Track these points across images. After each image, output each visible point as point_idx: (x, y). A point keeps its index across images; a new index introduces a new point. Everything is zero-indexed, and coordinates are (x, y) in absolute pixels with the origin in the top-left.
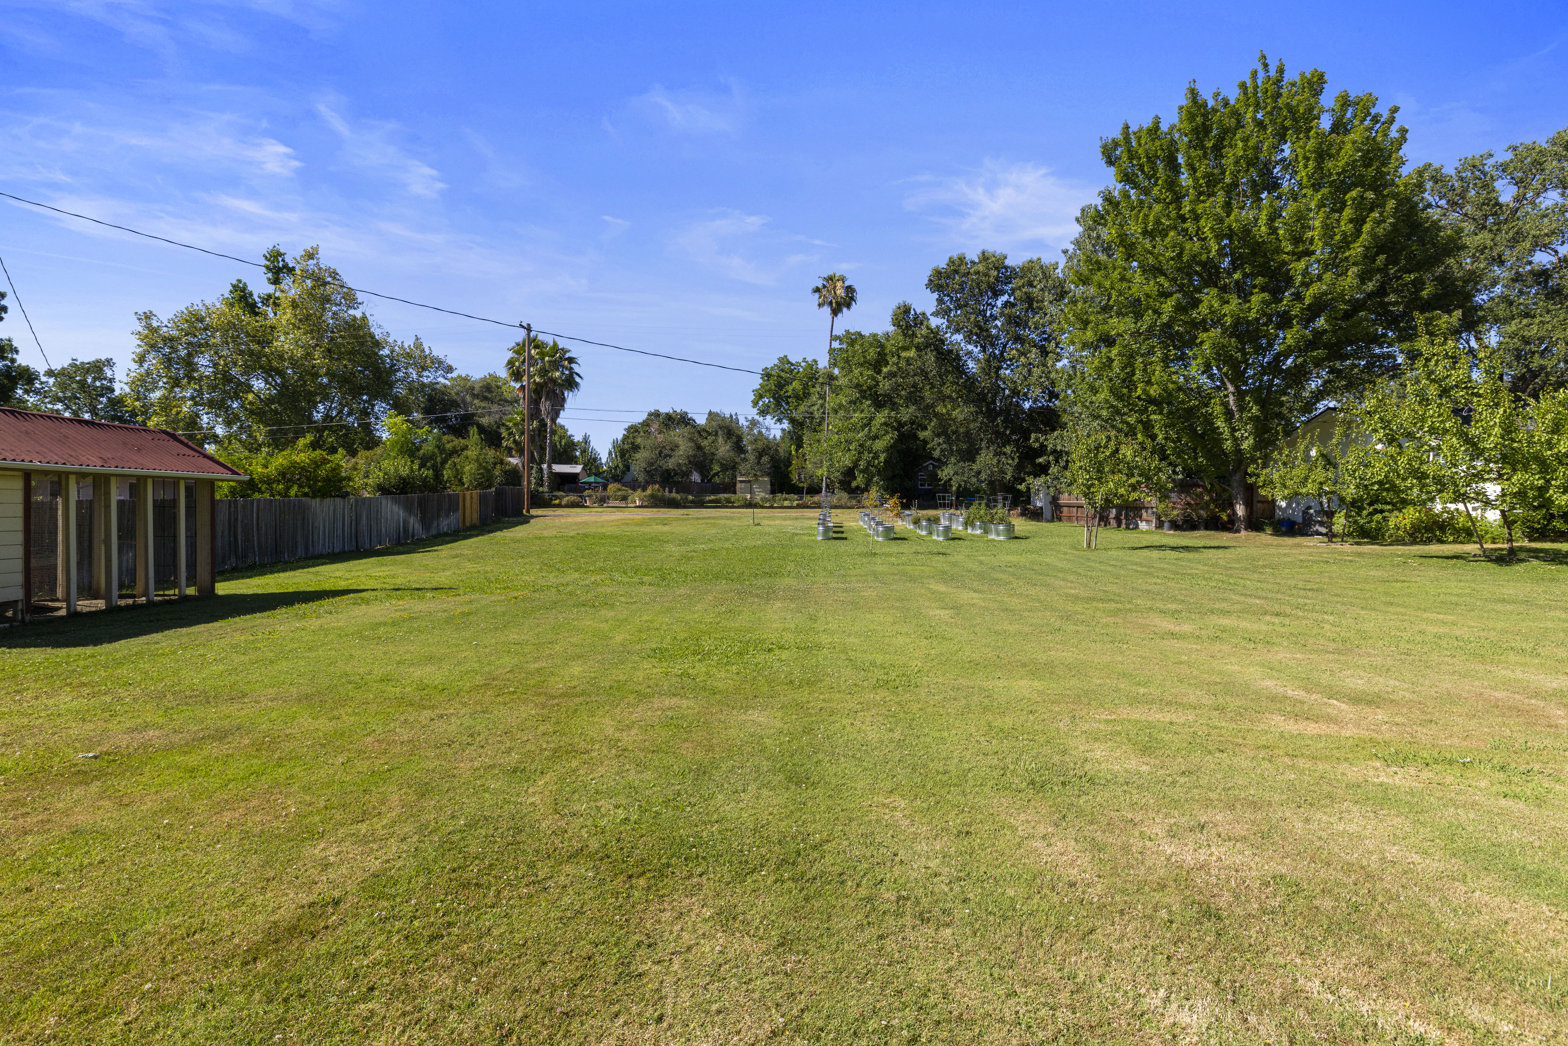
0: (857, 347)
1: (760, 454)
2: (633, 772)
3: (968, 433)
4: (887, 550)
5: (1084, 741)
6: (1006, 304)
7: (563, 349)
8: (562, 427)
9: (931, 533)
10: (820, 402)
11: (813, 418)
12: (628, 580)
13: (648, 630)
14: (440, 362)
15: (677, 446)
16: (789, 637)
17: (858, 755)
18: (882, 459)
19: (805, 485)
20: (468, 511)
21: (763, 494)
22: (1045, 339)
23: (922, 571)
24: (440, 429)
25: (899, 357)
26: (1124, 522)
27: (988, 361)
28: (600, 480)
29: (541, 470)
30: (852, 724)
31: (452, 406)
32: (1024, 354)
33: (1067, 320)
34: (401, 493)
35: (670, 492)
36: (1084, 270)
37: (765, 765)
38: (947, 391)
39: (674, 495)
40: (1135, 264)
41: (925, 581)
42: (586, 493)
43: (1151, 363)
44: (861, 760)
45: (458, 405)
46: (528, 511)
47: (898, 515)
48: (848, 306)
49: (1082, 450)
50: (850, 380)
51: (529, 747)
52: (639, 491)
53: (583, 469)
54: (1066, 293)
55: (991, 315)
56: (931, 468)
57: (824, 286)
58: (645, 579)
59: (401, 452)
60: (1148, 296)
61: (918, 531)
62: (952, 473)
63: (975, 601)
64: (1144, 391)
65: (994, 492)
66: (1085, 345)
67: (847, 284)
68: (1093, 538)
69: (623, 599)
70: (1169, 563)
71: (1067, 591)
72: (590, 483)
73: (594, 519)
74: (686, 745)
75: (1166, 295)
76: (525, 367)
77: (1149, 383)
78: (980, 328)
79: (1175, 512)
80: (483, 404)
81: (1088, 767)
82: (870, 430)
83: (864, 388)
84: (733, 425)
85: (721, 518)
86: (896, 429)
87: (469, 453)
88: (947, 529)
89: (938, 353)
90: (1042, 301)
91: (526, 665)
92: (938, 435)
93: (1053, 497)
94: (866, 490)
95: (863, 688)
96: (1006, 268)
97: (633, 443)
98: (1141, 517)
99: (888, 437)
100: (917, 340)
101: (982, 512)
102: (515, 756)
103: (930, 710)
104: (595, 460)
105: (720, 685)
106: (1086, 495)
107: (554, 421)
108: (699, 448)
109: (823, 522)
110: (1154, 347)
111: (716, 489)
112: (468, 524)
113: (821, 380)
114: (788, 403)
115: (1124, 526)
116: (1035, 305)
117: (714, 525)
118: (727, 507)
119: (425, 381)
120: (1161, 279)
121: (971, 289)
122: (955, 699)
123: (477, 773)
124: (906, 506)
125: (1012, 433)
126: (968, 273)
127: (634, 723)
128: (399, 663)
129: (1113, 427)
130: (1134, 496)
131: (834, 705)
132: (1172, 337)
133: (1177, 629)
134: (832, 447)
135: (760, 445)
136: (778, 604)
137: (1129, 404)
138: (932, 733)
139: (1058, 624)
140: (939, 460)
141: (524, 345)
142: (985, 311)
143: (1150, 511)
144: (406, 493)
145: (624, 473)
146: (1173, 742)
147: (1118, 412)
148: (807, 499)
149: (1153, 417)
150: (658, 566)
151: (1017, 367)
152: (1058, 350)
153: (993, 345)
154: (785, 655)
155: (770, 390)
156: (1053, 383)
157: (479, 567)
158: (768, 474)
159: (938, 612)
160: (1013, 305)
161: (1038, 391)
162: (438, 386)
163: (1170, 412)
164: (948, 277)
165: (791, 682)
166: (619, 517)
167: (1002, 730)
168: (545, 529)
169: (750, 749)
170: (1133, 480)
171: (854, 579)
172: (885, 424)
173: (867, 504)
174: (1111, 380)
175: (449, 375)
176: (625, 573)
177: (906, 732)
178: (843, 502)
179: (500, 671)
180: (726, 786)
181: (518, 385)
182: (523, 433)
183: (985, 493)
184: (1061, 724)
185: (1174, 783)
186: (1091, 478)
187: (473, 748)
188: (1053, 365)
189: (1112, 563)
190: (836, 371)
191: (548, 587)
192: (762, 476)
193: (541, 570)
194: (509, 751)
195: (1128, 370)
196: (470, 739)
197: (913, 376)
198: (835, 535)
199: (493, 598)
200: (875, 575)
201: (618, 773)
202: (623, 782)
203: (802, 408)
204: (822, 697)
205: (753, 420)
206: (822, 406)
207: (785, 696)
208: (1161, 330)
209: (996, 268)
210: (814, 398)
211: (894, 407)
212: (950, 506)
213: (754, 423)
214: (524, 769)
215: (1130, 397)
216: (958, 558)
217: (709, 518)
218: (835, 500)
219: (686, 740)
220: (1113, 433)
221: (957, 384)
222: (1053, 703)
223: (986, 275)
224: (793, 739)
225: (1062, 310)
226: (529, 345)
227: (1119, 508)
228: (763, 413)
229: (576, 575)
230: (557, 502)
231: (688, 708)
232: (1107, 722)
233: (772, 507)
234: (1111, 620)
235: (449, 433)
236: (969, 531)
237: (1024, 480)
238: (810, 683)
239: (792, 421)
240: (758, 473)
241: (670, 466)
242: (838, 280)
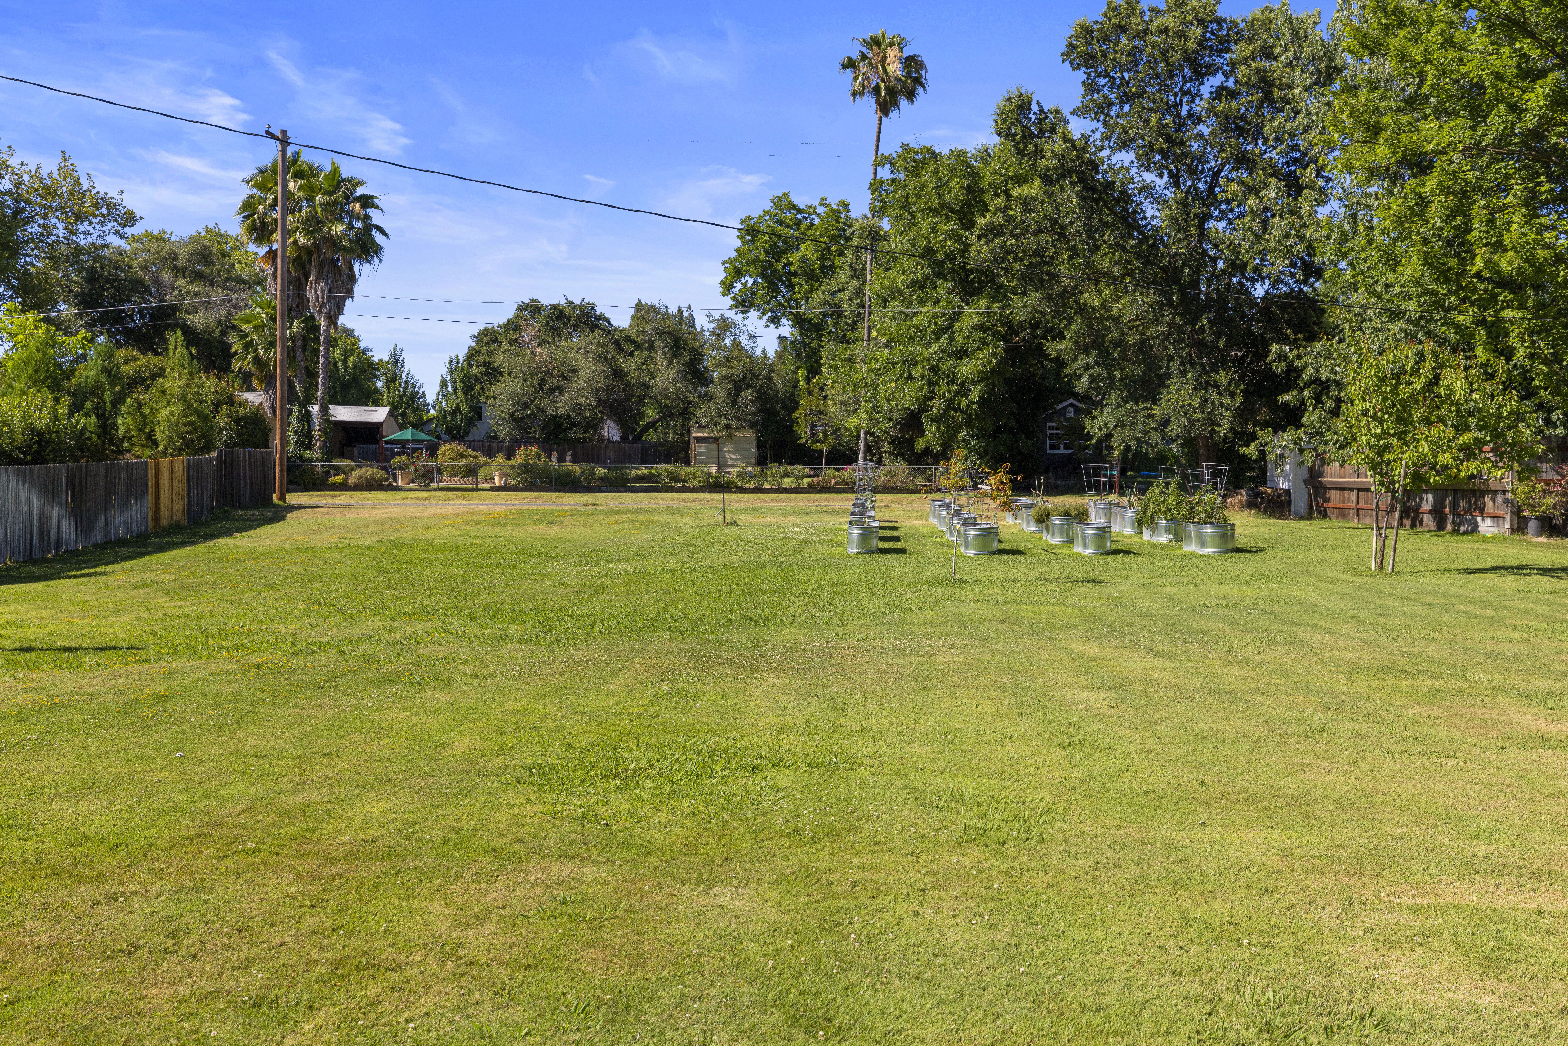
0: (925, 177)
1: (738, 386)
2: (487, 1006)
3: (1143, 346)
4: (984, 573)
5: (1368, 948)
6: (1219, 93)
7: (349, 180)
8: (349, 333)
9: (1070, 541)
10: (854, 283)
11: (840, 315)
12: (477, 631)
13: (518, 729)
14: (111, 206)
15: (574, 370)
16: (792, 743)
17: (928, 975)
18: (974, 396)
19: (825, 447)
20: (164, 497)
21: (741, 465)
22: (1296, 161)
23: (1054, 615)
24: (111, 335)
25: (1008, 196)
26: (1450, 519)
27: (1183, 204)
28: (423, 436)
29: (308, 416)
30: (916, 914)
31: (133, 290)
32: (1254, 190)
33: (1337, 124)
34: (34, 462)
35: (561, 459)
36: (1372, 27)
37: (746, 993)
38: (1103, 261)
39: (568, 465)
40: (1473, 14)
41: (1060, 634)
42: (396, 461)
43: (1501, 209)
44: (933, 983)
45: (146, 290)
46: (282, 497)
47: (1006, 506)
48: (911, 96)
49: (1369, 376)
50: (913, 242)
51: (284, 957)
52: (500, 458)
53: (391, 414)
54: (1339, 70)
55: (1190, 114)
56: (1071, 412)
57: (864, 57)
58: (512, 629)
59: (35, 381)
60: (1498, 77)
61: (1046, 537)
62: (1112, 423)
63: (1156, 674)
64: (1489, 261)
65: (1194, 461)
66: (1373, 173)
67: (907, 53)
68: (1389, 551)
69: (468, 669)
70: (1536, 601)
71: (1336, 654)
72: (403, 443)
73: (411, 512)
74: (592, 954)
75: (1533, 75)
76: (277, 214)
77: (1499, 246)
78: (1168, 139)
79: (1549, 501)
80: (194, 288)
81: (1376, 997)
82: (951, 340)
83: (940, 256)
84: (684, 328)
85: (661, 511)
86: (1004, 338)
87: (167, 383)
88: (1103, 532)
89: (1086, 188)
90: (1290, 87)
91: (278, 798)
92: (1085, 350)
93: (1311, 469)
94: (944, 455)
95: (938, 844)
96: (1219, 21)
97: (487, 365)
98: (1482, 510)
99: (986, 353)
100: (1043, 164)
101: (1171, 500)
102: (258, 976)
103: (1068, 886)
104: (414, 396)
105: (658, 838)
106: (1374, 467)
107: (332, 319)
108: (617, 373)
109: (860, 518)
110: (1508, 177)
111: (651, 455)
112: (164, 522)
113: (856, 241)
114: (791, 287)
115: (1449, 527)
116: (1276, 94)
117: (647, 524)
118: (671, 490)
119: (82, 241)
120: (1524, 44)
121: (1152, 62)
122: (1117, 866)
123: (184, 1008)
124: (1022, 488)
125: (1231, 344)
126: (1146, 32)
127: (489, 911)
128: (31, 793)
129: (1429, 334)
130: (1470, 467)
131: (880, 876)
132: (1543, 157)
133: (1553, 729)
134: (878, 373)
135: (736, 369)
136: (771, 680)
137: (1460, 288)
138: (1072, 932)
139: (1318, 720)
140: (1086, 398)
141: (274, 171)
142: (1178, 105)
143: (1500, 498)
144: (44, 461)
145: (470, 422)
146: (1543, 949)
147: (1439, 304)
148: (830, 474)
149: (1506, 314)
150: (536, 604)
151: (1241, 215)
152: (1321, 183)
153: (1193, 172)
154: (784, 778)
155: (756, 260)
156: (1311, 249)
157: (186, 606)
158: (753, 426)
159: (1084, 695)
160: (1233, 95)
161: (1282, 264)
162: (107, 252)
163: (1541, 305)
164: (1106, 39)
165: (797, 831)
166: (459, 509)
167: (1208, 926)
168: (316, 531)
169: (716, 963)
170: (1467, 438)
171: (919, 630)
172: (981, 327)
173: (945, 483)
174: (1425, 241)
175: (129, 231)
176: (472, 618)
177: (1022, 929)
178: (898, 480)
179: (229, 808)
180: (669, 1034)
181: (262, 251)
182: (272, 344)
183: (1177, 461)
184: (1325, 915)
185: (1546, 1029)
186: (1385, 434)
187: (175, 958)
188: (1312, 213)
189: (1426, 599)
190: (886, 225)
191: (322, 646)
192: (740, 428)
193: (307, 612)
194: (246, 965)
195: (1458, 221)
196: (170, 942)
197: (1035, 234)
198: (882, 545)
199: (214, 667)
200: (961, 623)
201: (458, 1009)
202: (468, 1026)
203: (819, 296)
204: (856, 860)
205: (723, 319)
206: (858, 292)
207: (785, 858)
208: (1523, 143)
209: (1201, 22)
210: (842, 277)
211: (999, 293)
212: (1109, 488)
213: (724, 325)
214: (276, 1001)
215: (1462, 273)
216: (1122, 589)
217: (637, 511)
218: (882, 476)
219: (591, 945)
220: (1429, 346)
221: (1123, 249)
222: (1308, 873)
223: (1182, 35)
224: (800, 943)
225: (1329, 104)
226: (286, 171)
227: (1440, 492)
228: (743, 305)
229: (378, 623)
230: (339, 478)
231: (596, 882)
232: (1415, 910)
233: (759, 490)
234: (1423, 711)
235: (127, 345)
236: (1147, 536)
237: (1253, 437)
238: (833, 834)
239: (799, 321)
240: (733, 424)
241: (562, 410)
242: (891, 45)
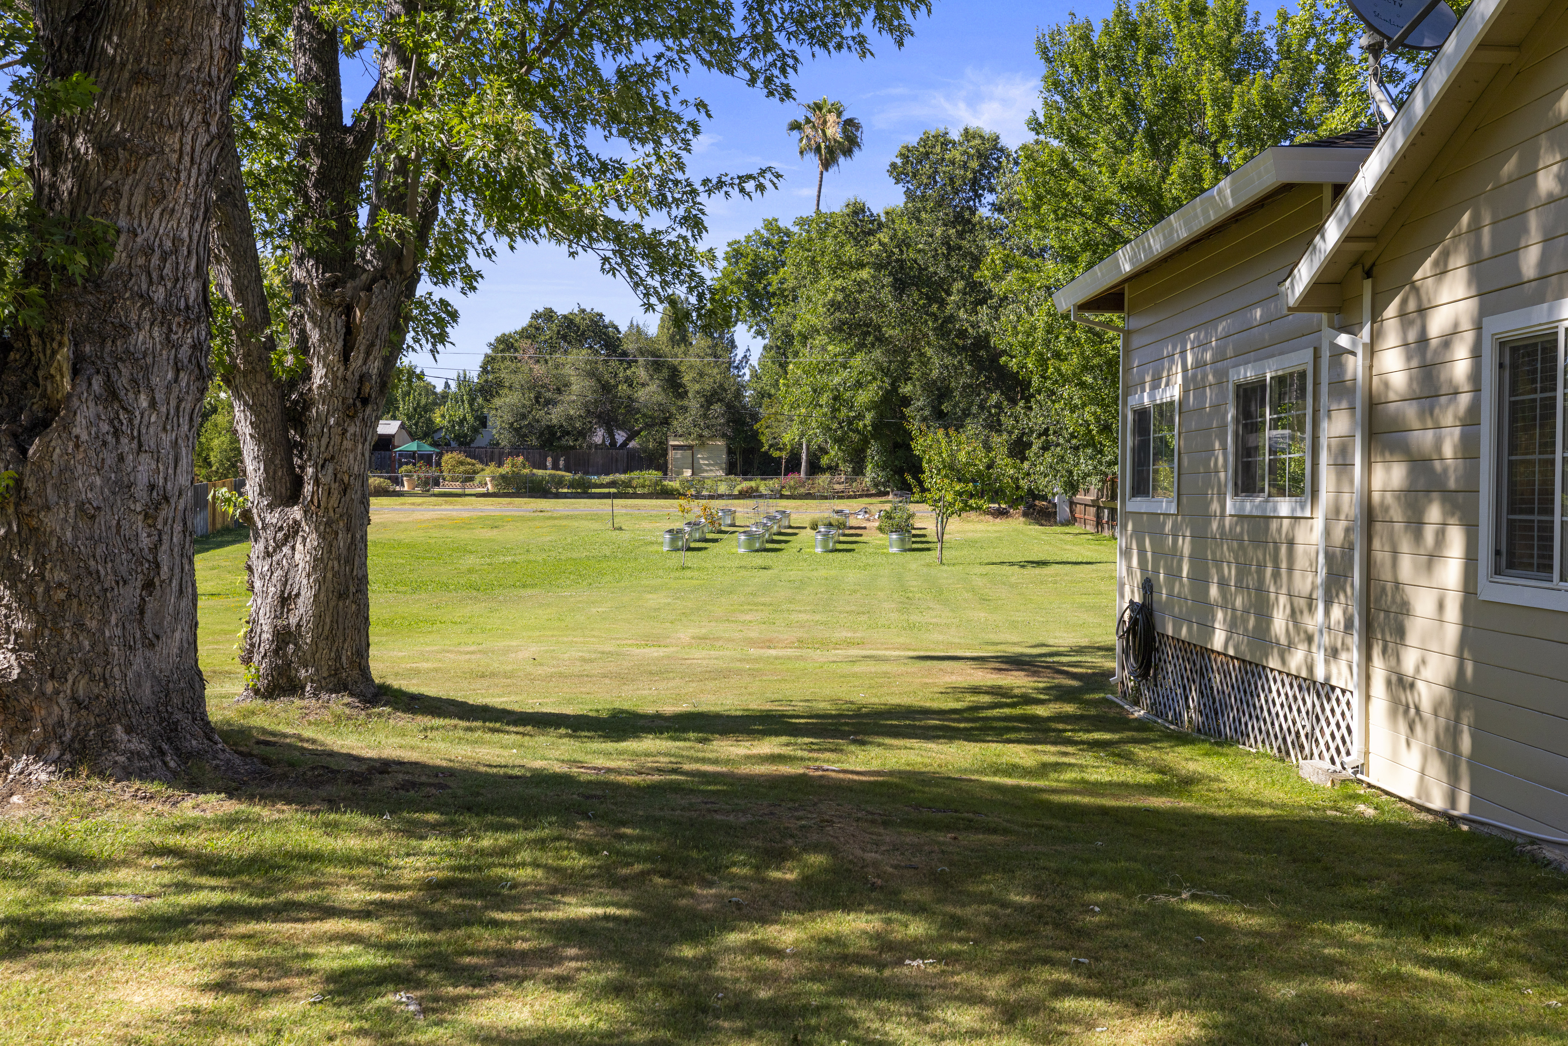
1: (709, 400)
18: (868, 420)
19: (774, 458)
28: (430, 446)
35: (542, 468)
42: (404, 470)
48: (848, 154)
52: (495, 464)
53: (402, 426)
57: (808, 121)
67: (846, 116)
72: (411, 453)
108: (604, 388)
117: (561, 528)
118: (625, 496)
135: (708, 384)
158: (723, 435)
166: (436, 515)
192: (713, 437)
240: (706, 433)
241: (555, 421)
242: (830, 111)
